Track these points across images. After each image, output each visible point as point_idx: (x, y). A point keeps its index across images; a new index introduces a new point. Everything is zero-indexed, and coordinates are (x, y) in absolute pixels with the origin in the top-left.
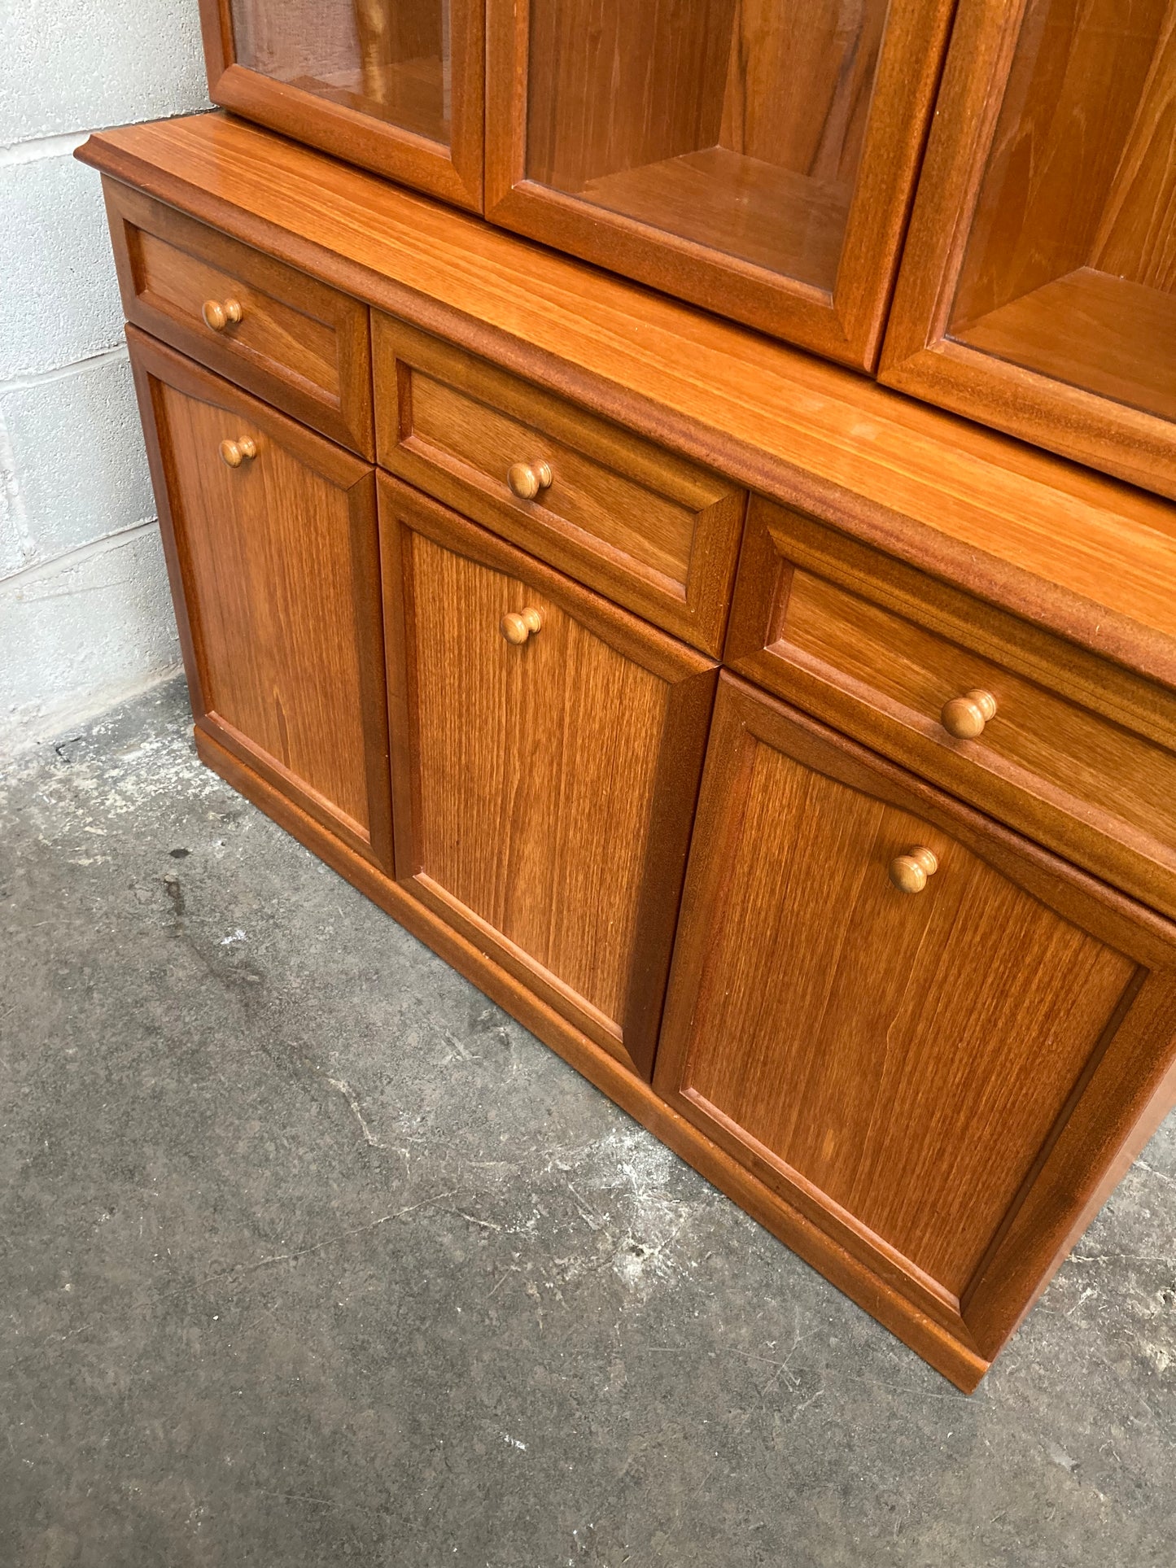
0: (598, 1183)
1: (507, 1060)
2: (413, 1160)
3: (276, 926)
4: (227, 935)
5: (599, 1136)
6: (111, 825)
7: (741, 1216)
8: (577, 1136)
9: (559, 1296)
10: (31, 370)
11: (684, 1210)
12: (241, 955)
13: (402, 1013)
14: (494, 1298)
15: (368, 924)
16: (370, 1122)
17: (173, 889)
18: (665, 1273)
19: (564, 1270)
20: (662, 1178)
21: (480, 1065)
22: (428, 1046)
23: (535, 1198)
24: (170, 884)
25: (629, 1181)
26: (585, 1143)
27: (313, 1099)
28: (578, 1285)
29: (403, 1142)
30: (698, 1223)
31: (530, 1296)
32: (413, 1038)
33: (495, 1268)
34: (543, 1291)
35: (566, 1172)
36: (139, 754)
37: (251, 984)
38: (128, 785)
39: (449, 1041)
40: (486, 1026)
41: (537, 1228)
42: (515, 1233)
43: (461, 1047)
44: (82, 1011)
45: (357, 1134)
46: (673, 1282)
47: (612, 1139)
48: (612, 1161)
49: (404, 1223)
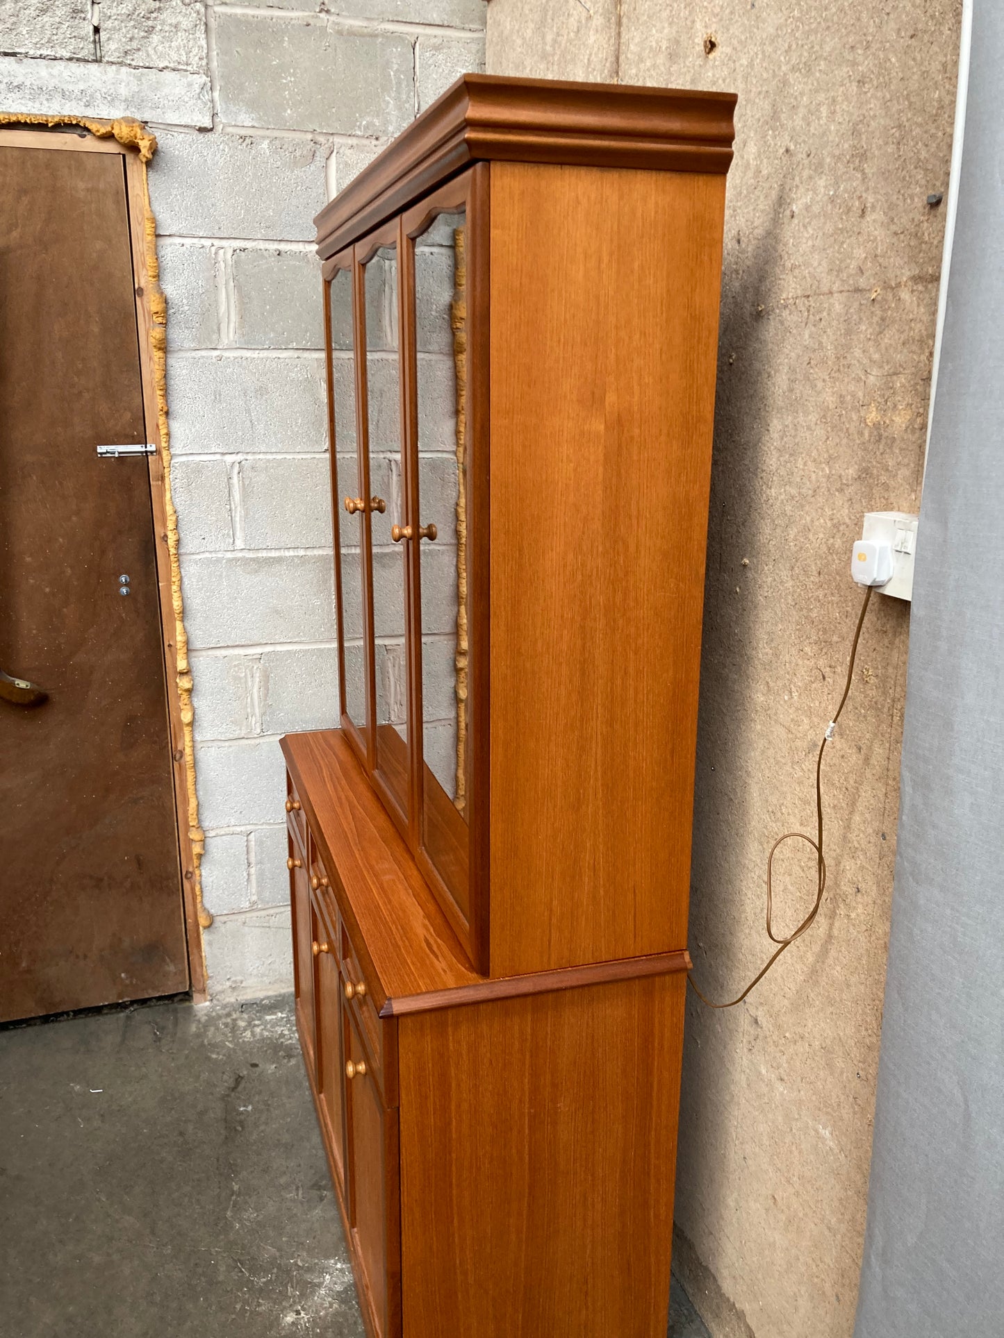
0: (308, 1277)
1: (315, 1208)
2: (238, 1230)
3: (268, 1110)
4: (244, 1106)
5: (327, 1258)
6: (237, 1044)
7: (360, 1321)
8: (318, 1253)
9: (248, 1314)
10: (272, 821)
11: (335, 1306)
12: (242, 1117)
13: (287, 1167)
14: (219, 1302)
15: (307, 1123)
16: (234, 1206)
17: (239, 1079)
18: (301, 1327)
19: (259, 1305)
20: (338, 1288)
21: (302, 1203)
22: (286, 1187)
23: (275, 1270)
24: (239, 1076)
25: (323, 1283)
26: (317, 1258)
27: (220, 1188)
28: (259, 1314)
29: (240, 1221)
30: (337, 1314)
31: (235, 1308)
32: (283, 1180)
33: (232, 1290)
34: (243, 1308)
35: (299, 1266)
36: (274, 1017)
37: (236, 1130)
38: (258, 1030)
39: (297, 1189)
40: (320, 1188)
41: (264, 1283)
42: (253, 1281)
43: (300, 1192)
44: (163, 1116)
45: (226, 1209)
46: (302, 1333)
47: (332, 1261)
48: (324, 1270)
49: (211, 1254)
